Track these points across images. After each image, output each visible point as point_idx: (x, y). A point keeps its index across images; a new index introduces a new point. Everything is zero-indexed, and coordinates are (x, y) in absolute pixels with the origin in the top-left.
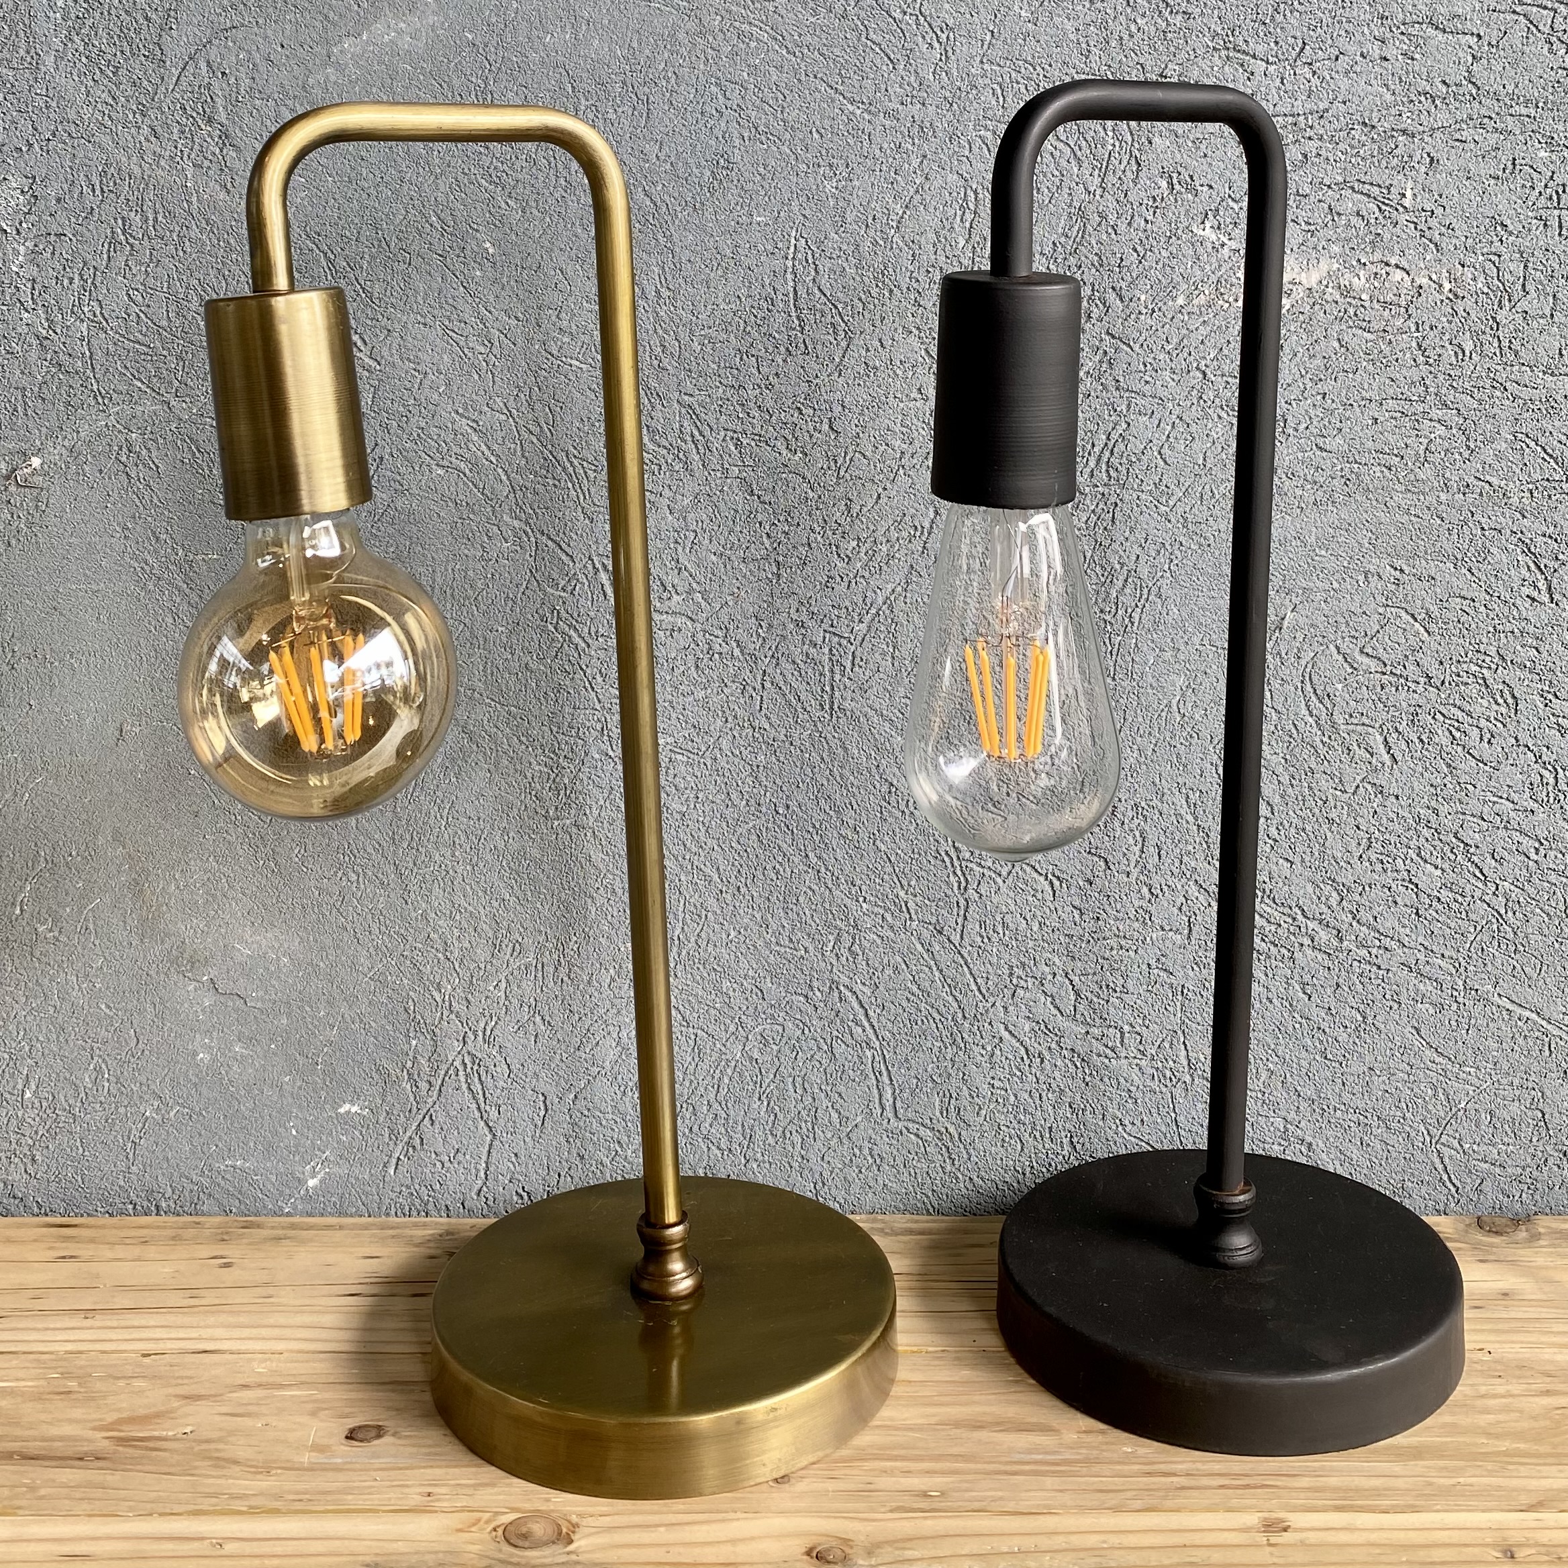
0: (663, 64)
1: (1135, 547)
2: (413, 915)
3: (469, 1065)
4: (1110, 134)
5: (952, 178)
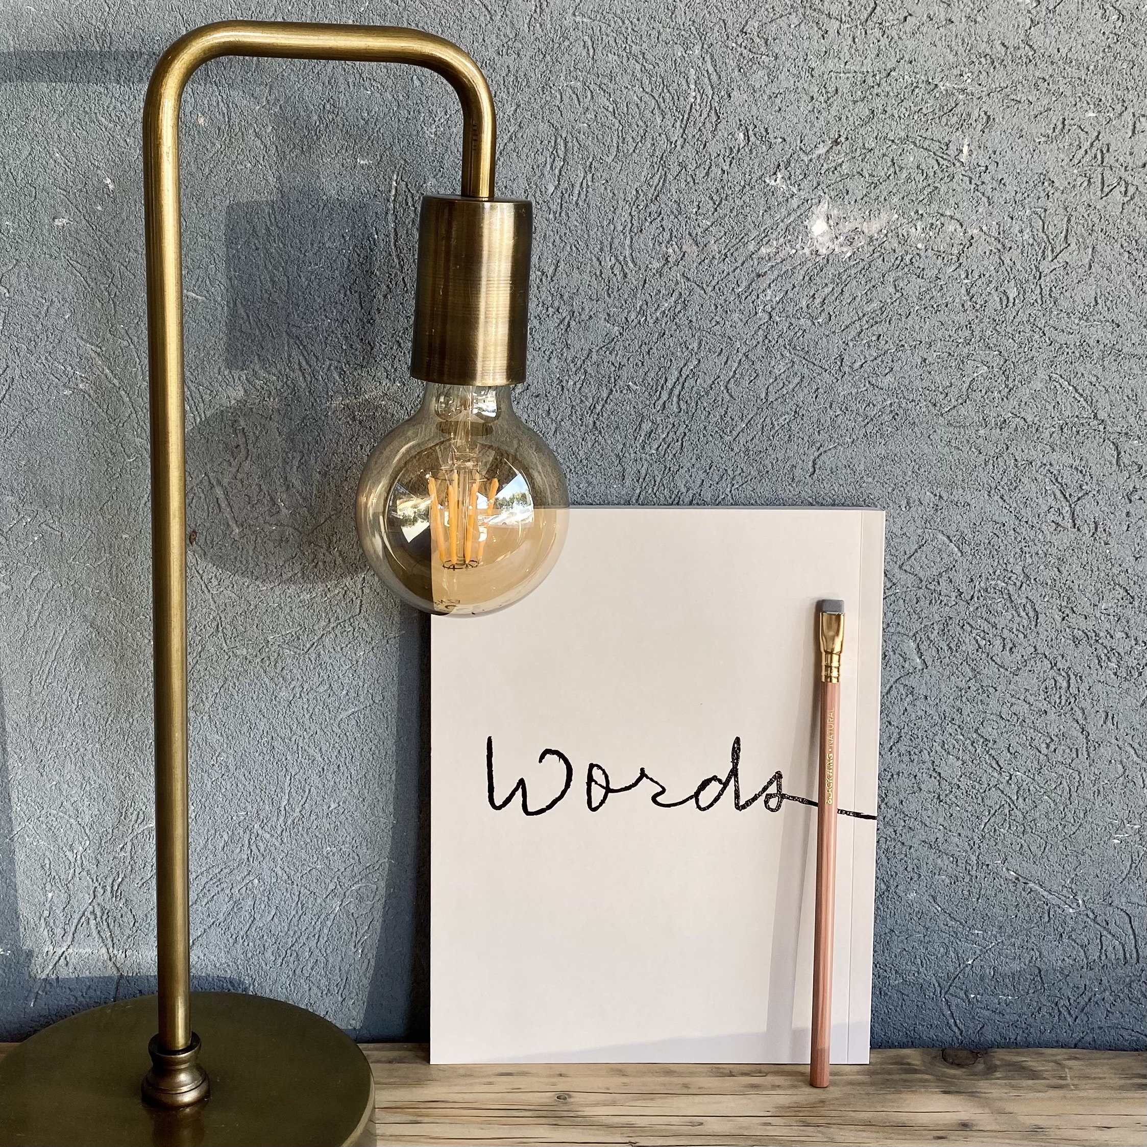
2: (48, 786)
3: (99, 914)
4: (693, 87)
5: (543, 127)
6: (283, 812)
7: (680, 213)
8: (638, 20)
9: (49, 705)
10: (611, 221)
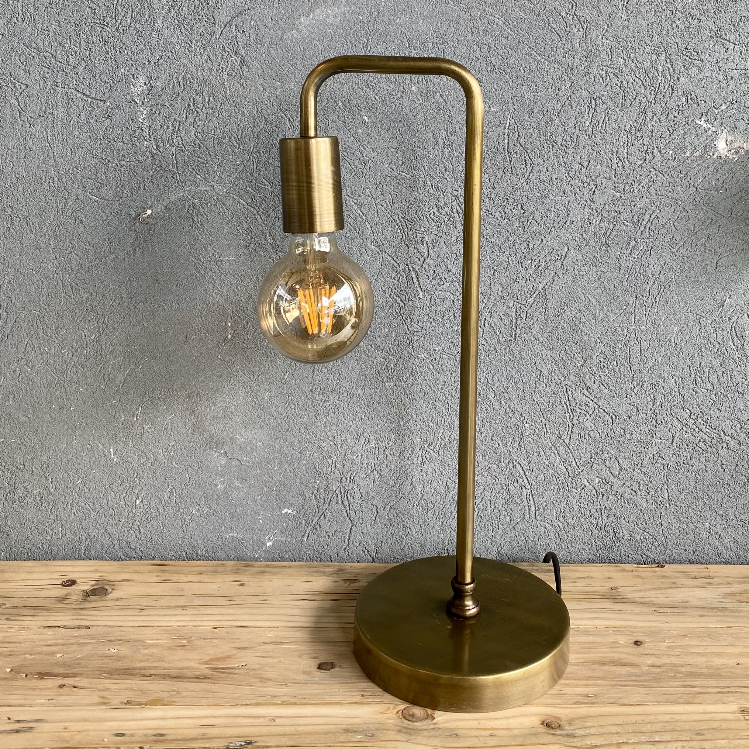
0: (452, 35)
1: (659, 267)
2: (320, 424)
3: (343, 492)
4: (660, 75)
5: (585, 93)
6: (440, 439)
7: (652, 136)
8: (634, 42)
9: (323, 382)
10: (618, 140)
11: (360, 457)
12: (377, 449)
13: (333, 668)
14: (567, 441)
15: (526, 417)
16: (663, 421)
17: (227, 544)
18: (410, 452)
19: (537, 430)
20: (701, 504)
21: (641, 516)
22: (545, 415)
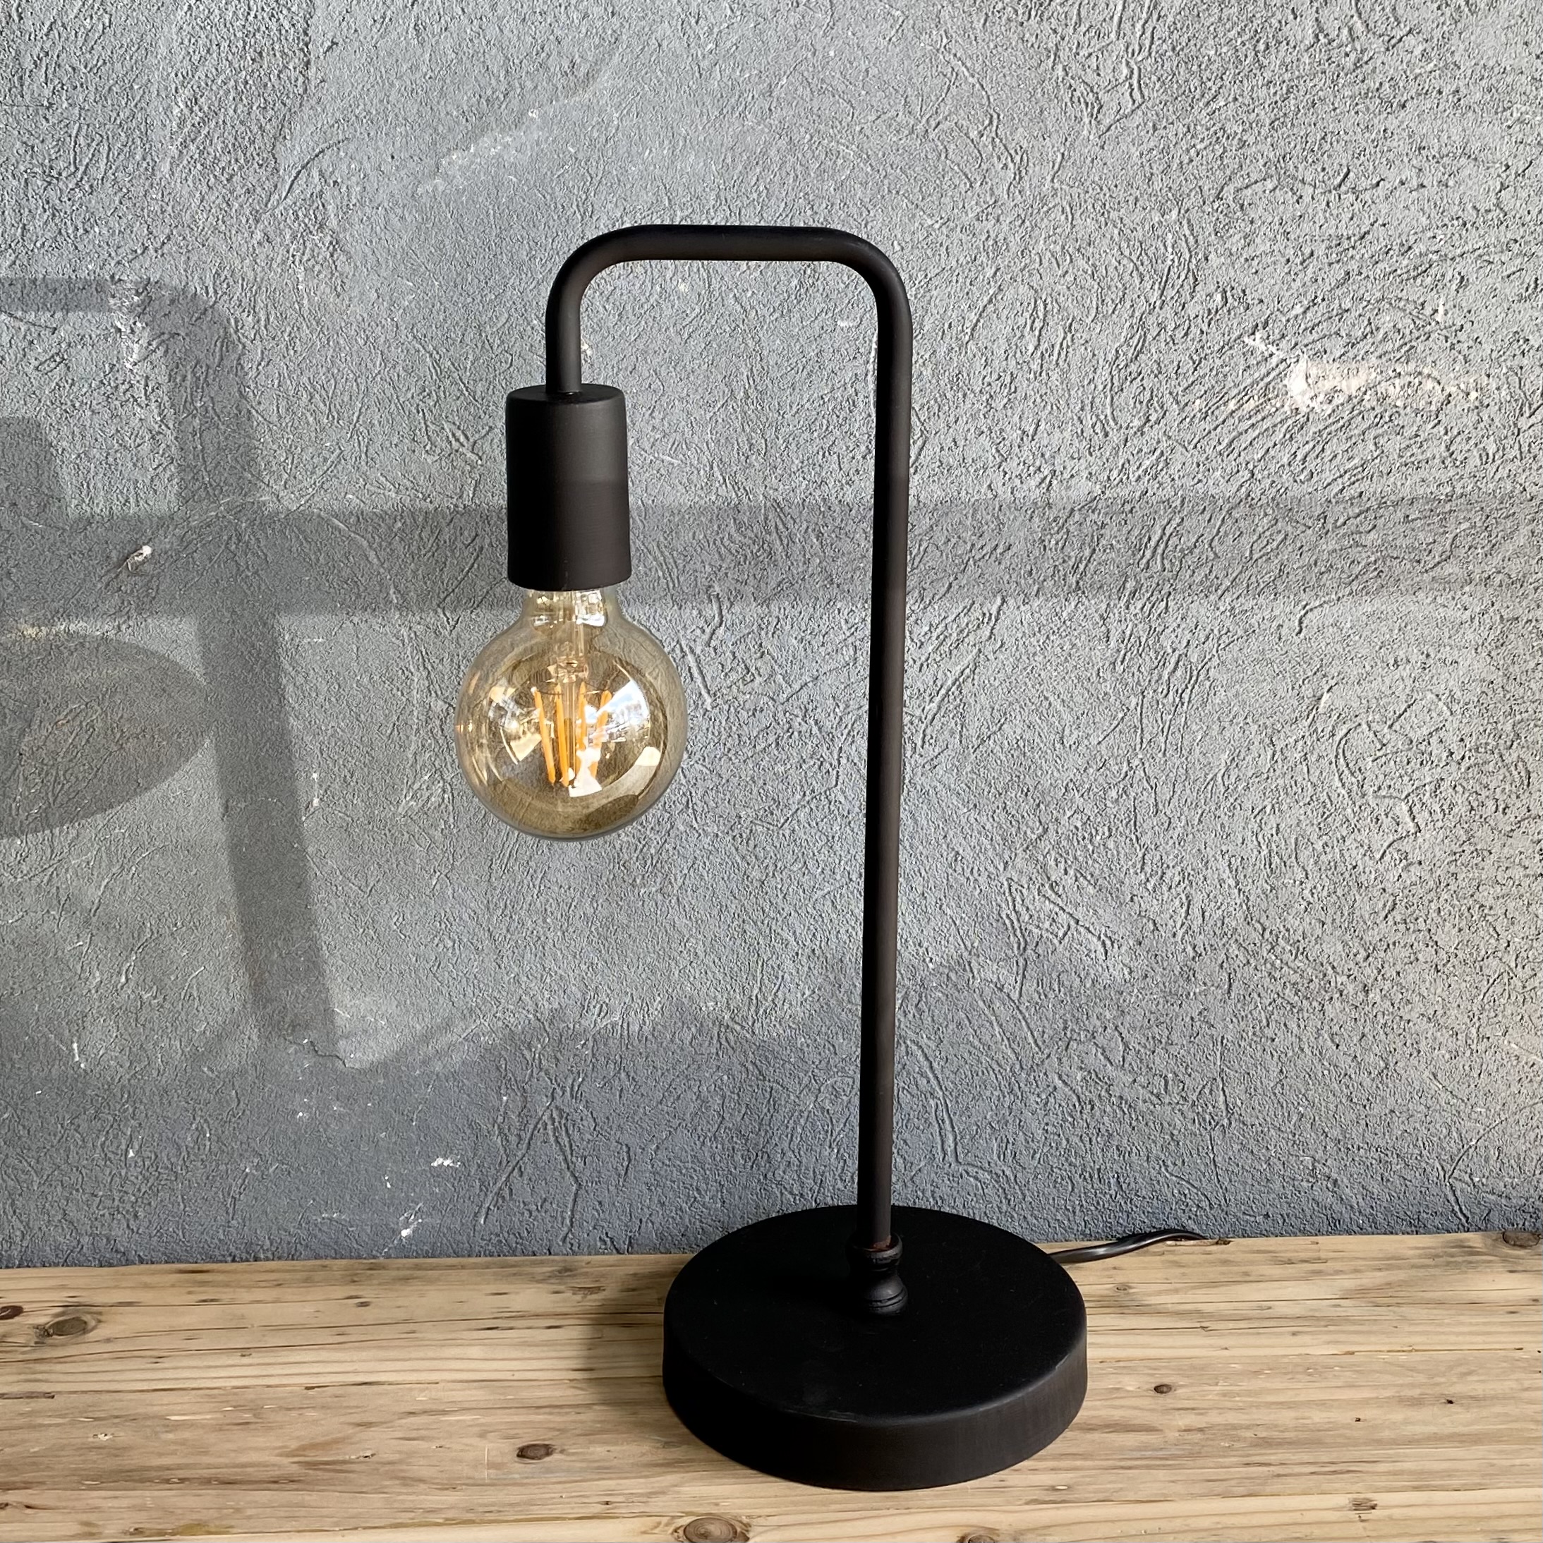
0: (755, 180)
1: (1186, 633)
2: (506, 978)
3: (557, 1119)
4: (1170, 250)
5: (1023, 289)
6: (755, 1001)
7: (1160, 372)
10: (1092, 381)
11: (590, 1044)
12: (625, 1025)
13: (548, 1454)
14: (1015, 996)
15: (930, 949)
16: (1208, 948)
17: (319, 1235)
18: (693, 1029)
19: (953, 975)
20: (1294, 1119)
21: (1172, 1147)
22: (968, 944)
